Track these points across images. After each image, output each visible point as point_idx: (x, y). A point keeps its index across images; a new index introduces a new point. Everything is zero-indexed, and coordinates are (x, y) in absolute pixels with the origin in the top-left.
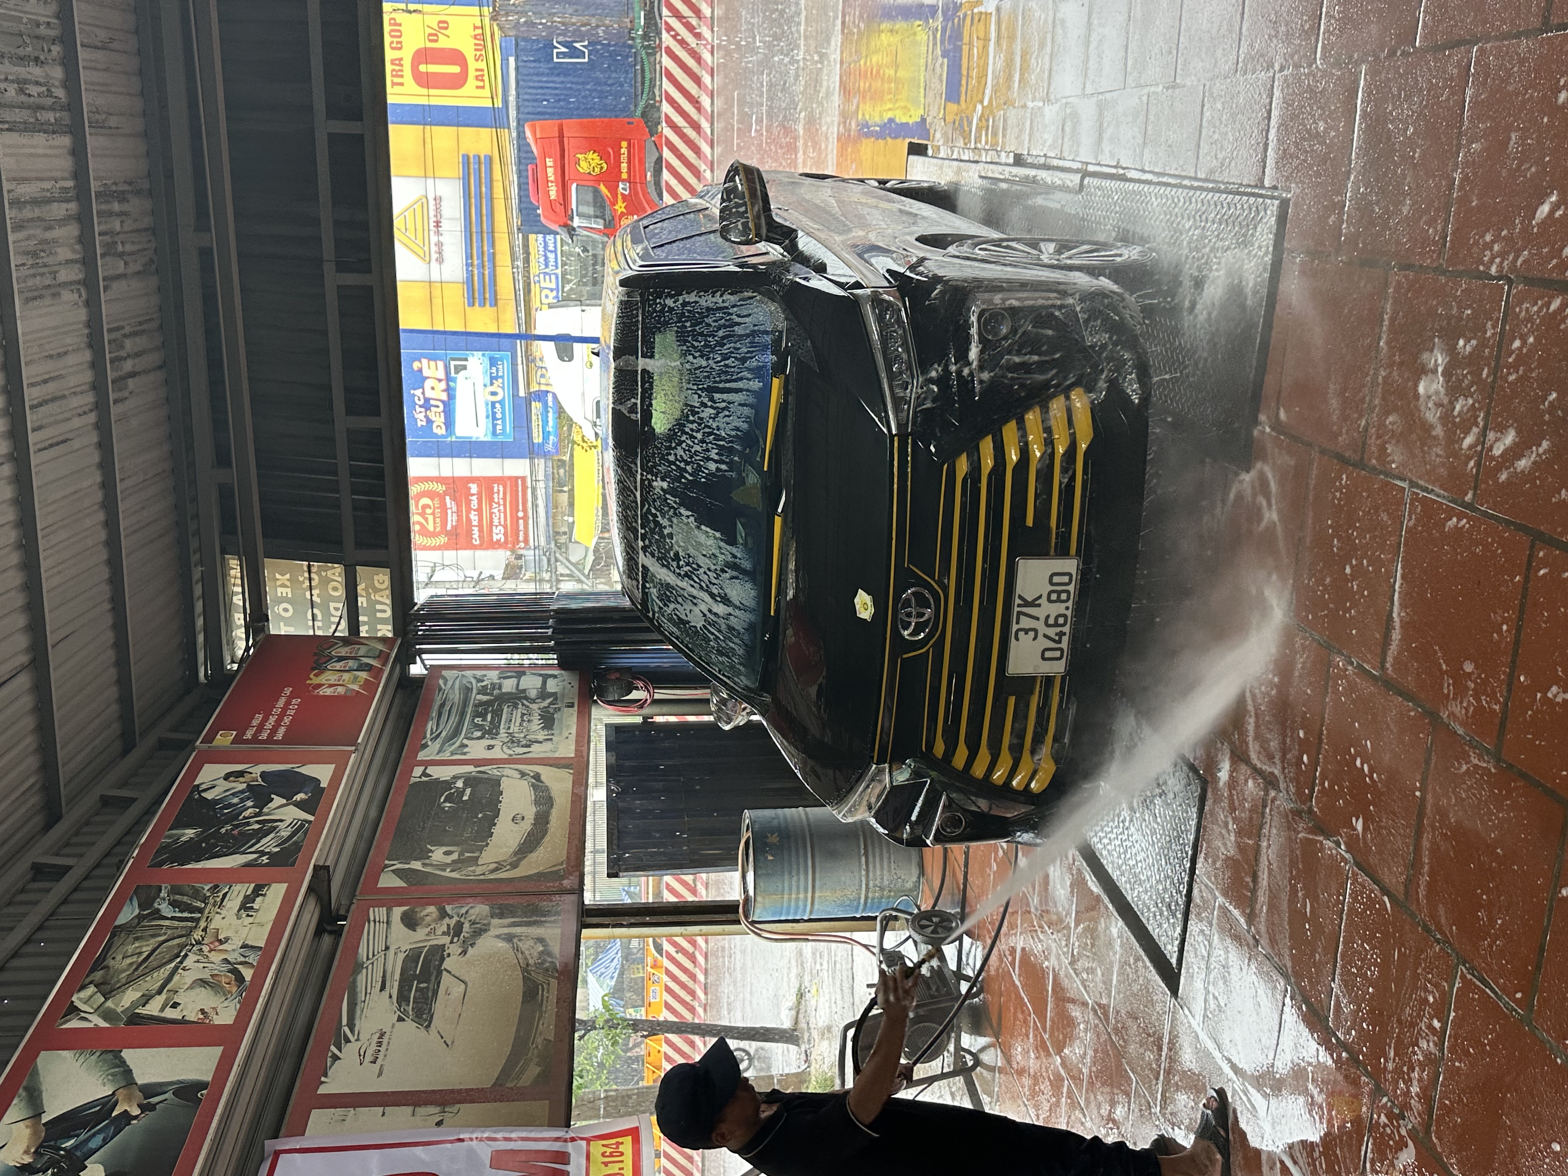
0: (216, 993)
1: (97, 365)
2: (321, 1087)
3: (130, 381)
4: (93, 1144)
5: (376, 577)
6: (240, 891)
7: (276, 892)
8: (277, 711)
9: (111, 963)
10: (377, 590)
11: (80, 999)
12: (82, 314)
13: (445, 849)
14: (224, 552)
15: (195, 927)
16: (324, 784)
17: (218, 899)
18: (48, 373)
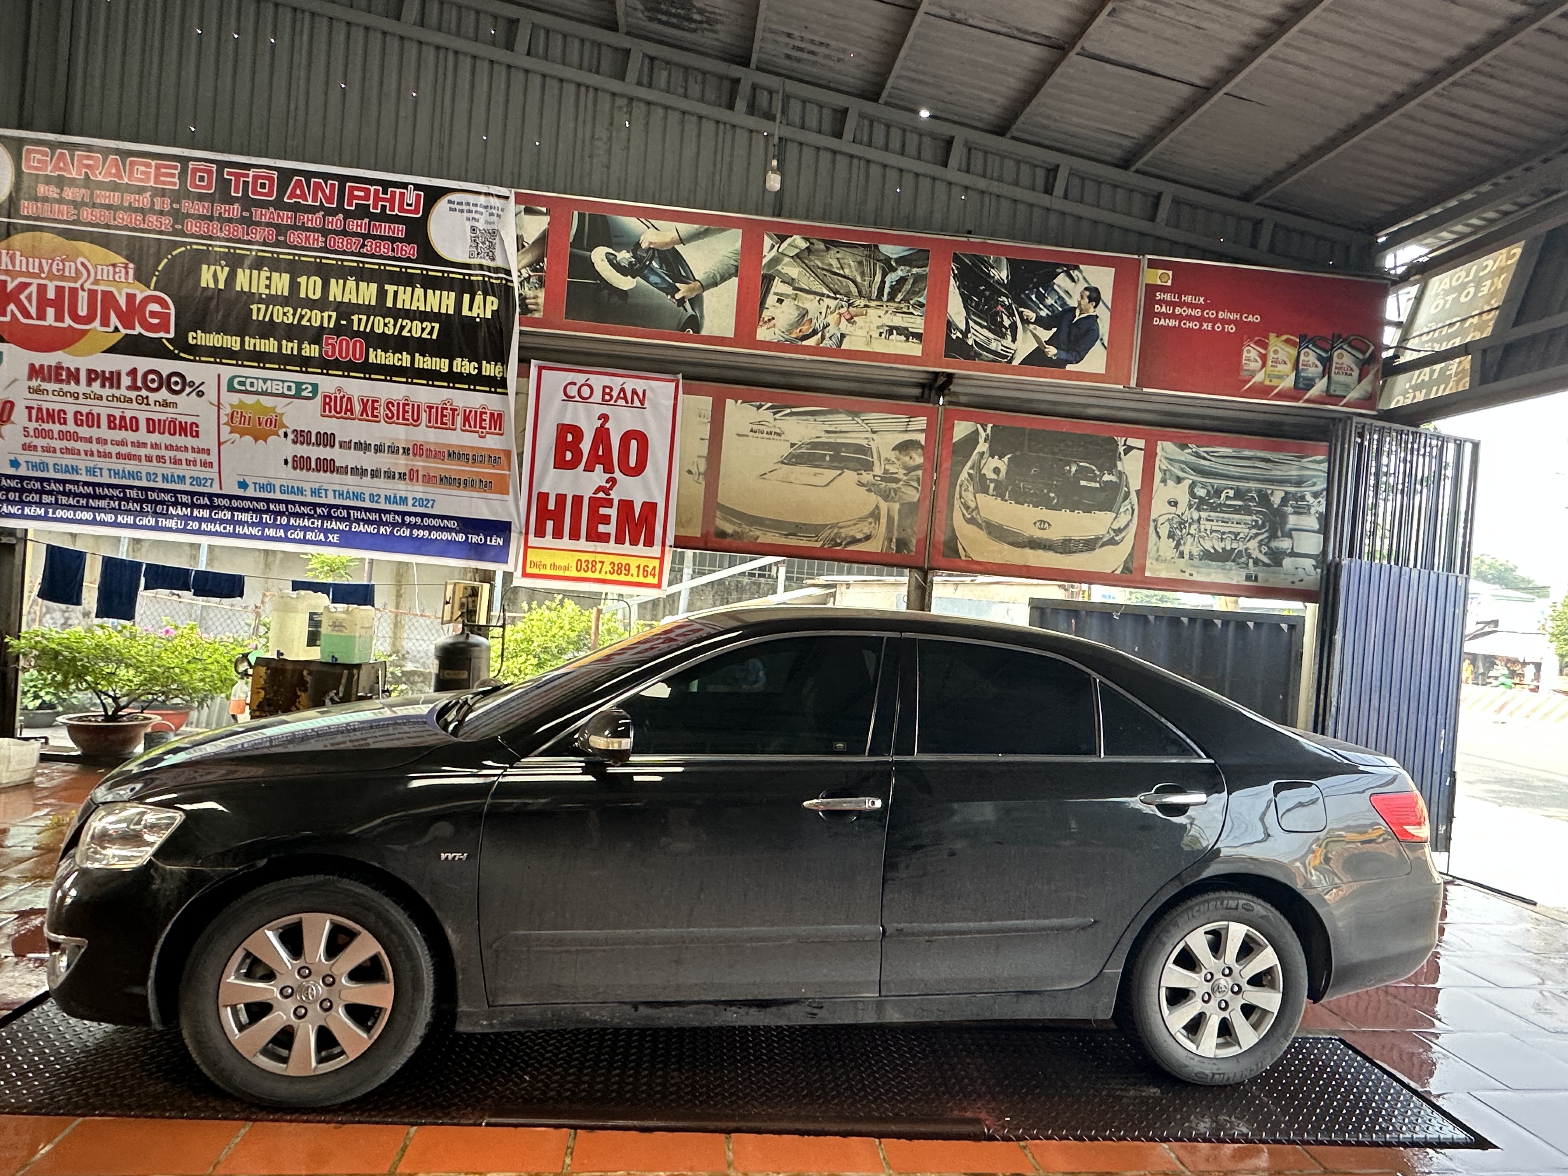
0: (791, 325)
2: (733, 401)
4: (654, 279)
6: (917, 324)
7: (914, 349)
8: (1212, 314)
9: (833, 252)
10: (1458, 383)
11: (794, 241)
13: (1003, 469)
15: (870, 299)
16: (1069, 367)
17: (905, 310)
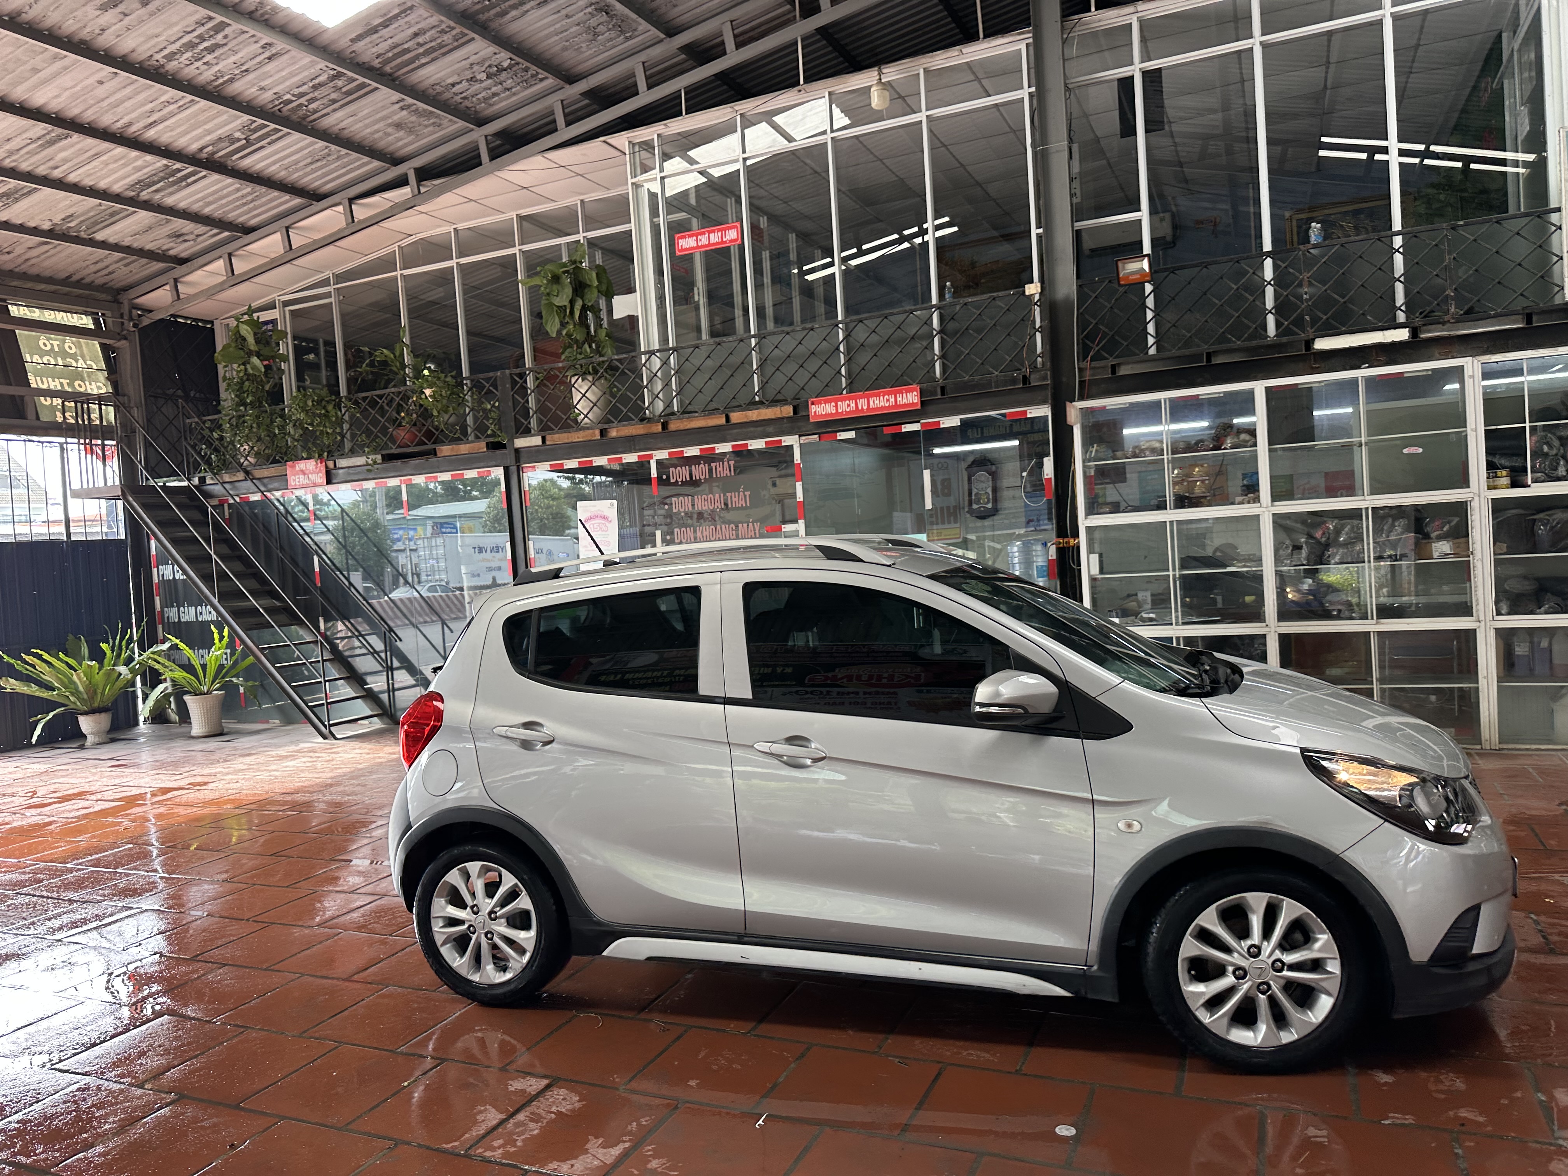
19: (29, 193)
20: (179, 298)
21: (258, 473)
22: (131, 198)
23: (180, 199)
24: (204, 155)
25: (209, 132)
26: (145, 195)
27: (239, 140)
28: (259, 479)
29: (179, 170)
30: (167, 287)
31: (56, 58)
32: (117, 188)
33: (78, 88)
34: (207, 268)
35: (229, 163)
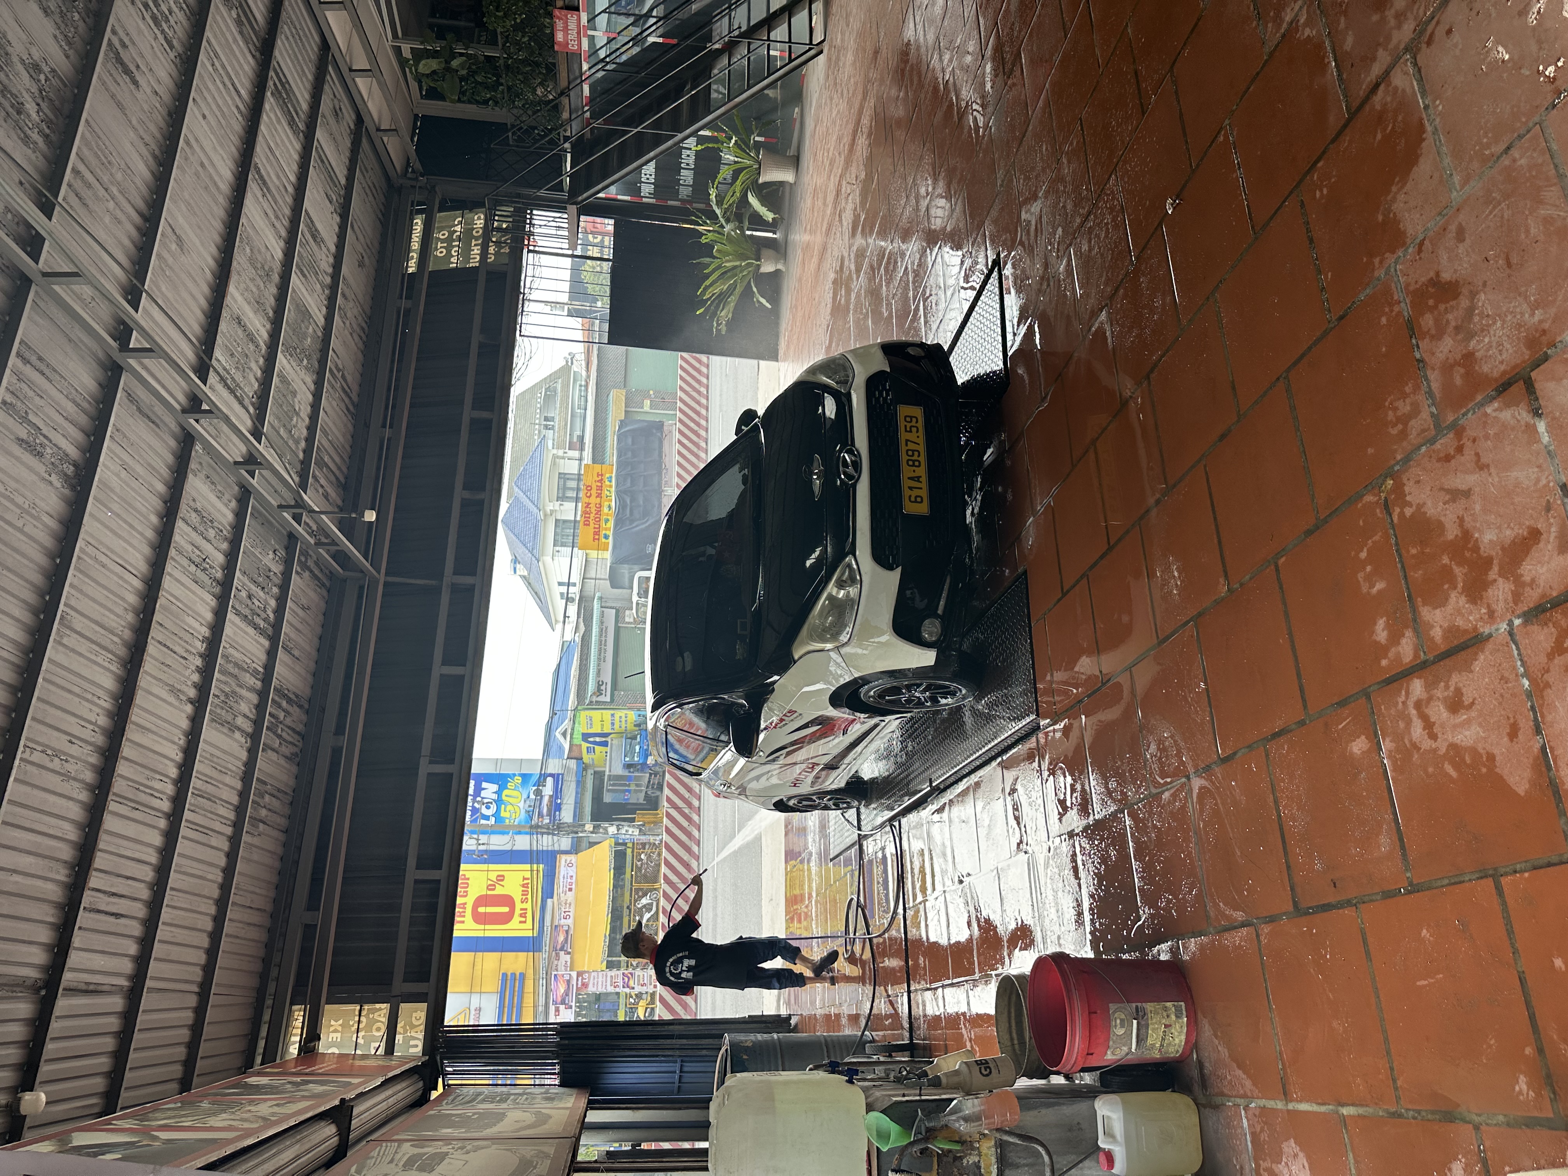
1: (244, 795)
3: (261, 825)
5: (414, 1015)
10: (413, 1027)
12: (244, 755)
14: (292, 1003)
18: (211, 778)
19: (310, 218)
20: (395, 130)
21: (563, 83)
22: (306, 137)
23: (302, 95)
24: (258, 54)
25: (235, 40)
26: (302, 126)
27: (238, 15)
28: (569, 83)
29: (275, 84)
30: (385, 139)
31: (188, 143)
32: (298, 146)
33: (212, 137)
34: (366, 98)
35: (262, 34)
